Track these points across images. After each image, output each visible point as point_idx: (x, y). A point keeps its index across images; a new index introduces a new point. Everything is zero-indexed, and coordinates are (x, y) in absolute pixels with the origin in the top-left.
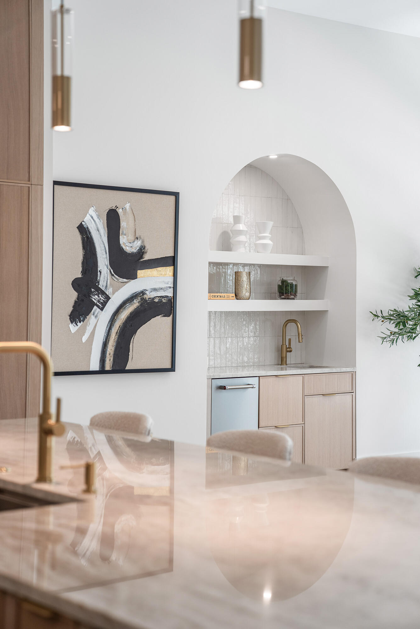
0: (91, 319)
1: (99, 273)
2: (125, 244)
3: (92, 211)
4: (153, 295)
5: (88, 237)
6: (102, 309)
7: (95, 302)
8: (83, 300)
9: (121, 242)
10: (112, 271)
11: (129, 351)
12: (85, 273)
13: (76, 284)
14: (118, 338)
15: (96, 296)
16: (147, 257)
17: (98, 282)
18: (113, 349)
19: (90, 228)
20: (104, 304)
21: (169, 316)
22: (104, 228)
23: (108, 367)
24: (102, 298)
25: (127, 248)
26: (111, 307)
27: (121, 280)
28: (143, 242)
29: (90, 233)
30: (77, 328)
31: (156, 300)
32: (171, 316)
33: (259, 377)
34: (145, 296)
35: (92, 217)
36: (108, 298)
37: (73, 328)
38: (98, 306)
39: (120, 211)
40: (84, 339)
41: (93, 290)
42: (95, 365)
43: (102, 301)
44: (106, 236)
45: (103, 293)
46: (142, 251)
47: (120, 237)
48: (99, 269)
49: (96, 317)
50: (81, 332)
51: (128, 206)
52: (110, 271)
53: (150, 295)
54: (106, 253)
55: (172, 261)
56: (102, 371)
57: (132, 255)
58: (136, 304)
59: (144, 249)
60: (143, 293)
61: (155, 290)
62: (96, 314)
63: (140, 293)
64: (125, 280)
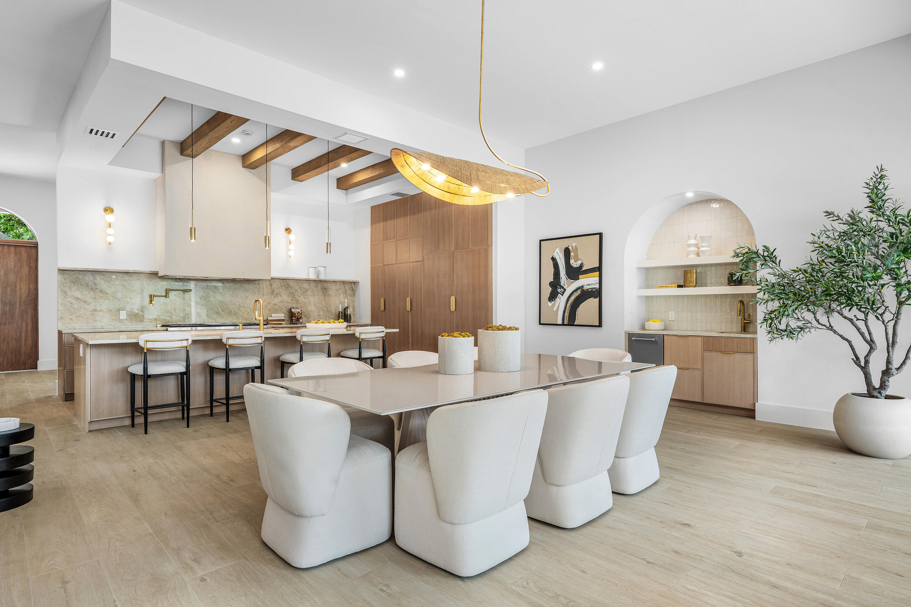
0: (558, 300)
1: (561, 278)
2: (572, 263)
3: (557, 250)
4: (588, 287)
5: (555, 262)
6: (562, 295)
7: (559, 292)
8: (554, 292)
9: (571, 263)
10: (567, 277)
11: (576, 316)
12: (555, 279)
13: (551, 284)
14: (570, 309)
15: (560, 289)
16: (584, 269)
17: (561, 283)
18: (568, 314)
19: (556, 258)
20: (563, 293)
21: (597, 298)
22: (563, 257)
23: (566, 323)
24: (562, 290)
25: (574, 265)
26: (567, 294)
27: (572, 281)
28: (582, 261)
29: (556, 260)
30: (552, 304)
31: (590, 290)
32: (598, 298)
33: (663, 335)
34: (583, 288)
35: (557, 253)
36: (565, 290)
37: (550, 304)
38: (560, 294)
39: (570, 248)
40: (555, 309)
41: (558, 286)
42: (560, 322)
43: (562, 291)
44: (564, 260)
45: (563, 288)
46: (581, 266)
47: (571, 260)
48: (561, 277)
49: (560, 299)
50: (553, 306)
51: (574, 245)
52: (566, 277)
53: (586, 288)
54: (564, 269)
55: (599, 269)
56: (563, 324)
57: (577, 268)
58: (579, 292)
59: (583, 264)
60: (583, 286)
61: (589, 285)
62: (559, 298)
63: (581, 287)
64: (573, 281)
